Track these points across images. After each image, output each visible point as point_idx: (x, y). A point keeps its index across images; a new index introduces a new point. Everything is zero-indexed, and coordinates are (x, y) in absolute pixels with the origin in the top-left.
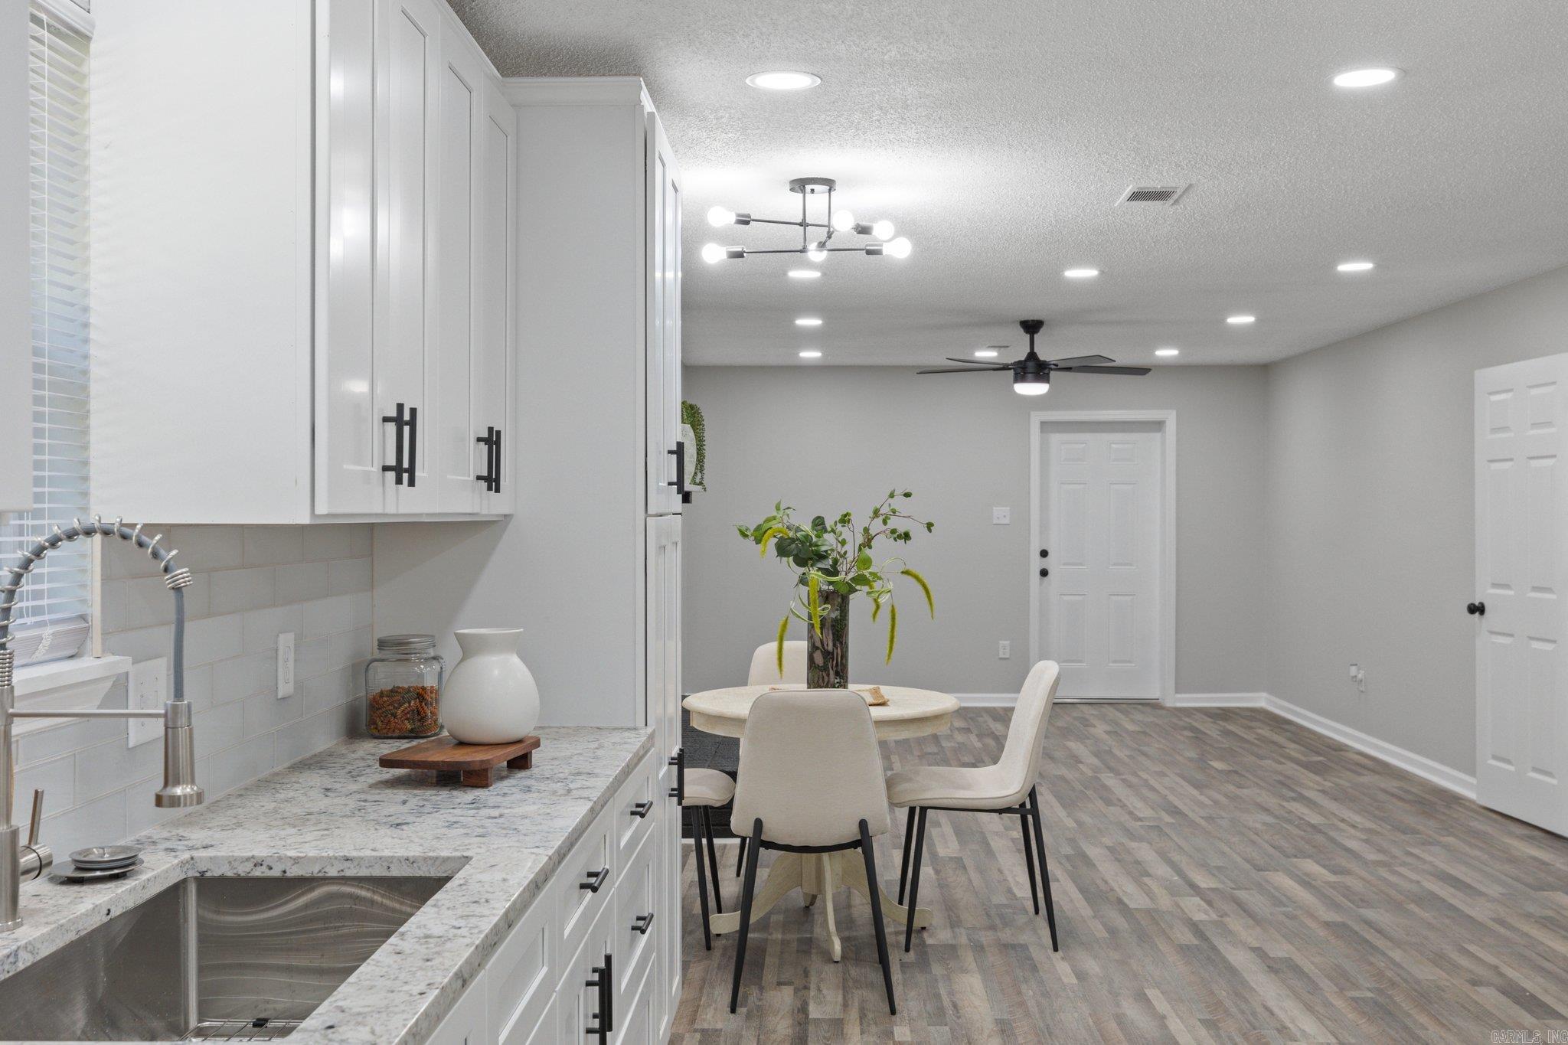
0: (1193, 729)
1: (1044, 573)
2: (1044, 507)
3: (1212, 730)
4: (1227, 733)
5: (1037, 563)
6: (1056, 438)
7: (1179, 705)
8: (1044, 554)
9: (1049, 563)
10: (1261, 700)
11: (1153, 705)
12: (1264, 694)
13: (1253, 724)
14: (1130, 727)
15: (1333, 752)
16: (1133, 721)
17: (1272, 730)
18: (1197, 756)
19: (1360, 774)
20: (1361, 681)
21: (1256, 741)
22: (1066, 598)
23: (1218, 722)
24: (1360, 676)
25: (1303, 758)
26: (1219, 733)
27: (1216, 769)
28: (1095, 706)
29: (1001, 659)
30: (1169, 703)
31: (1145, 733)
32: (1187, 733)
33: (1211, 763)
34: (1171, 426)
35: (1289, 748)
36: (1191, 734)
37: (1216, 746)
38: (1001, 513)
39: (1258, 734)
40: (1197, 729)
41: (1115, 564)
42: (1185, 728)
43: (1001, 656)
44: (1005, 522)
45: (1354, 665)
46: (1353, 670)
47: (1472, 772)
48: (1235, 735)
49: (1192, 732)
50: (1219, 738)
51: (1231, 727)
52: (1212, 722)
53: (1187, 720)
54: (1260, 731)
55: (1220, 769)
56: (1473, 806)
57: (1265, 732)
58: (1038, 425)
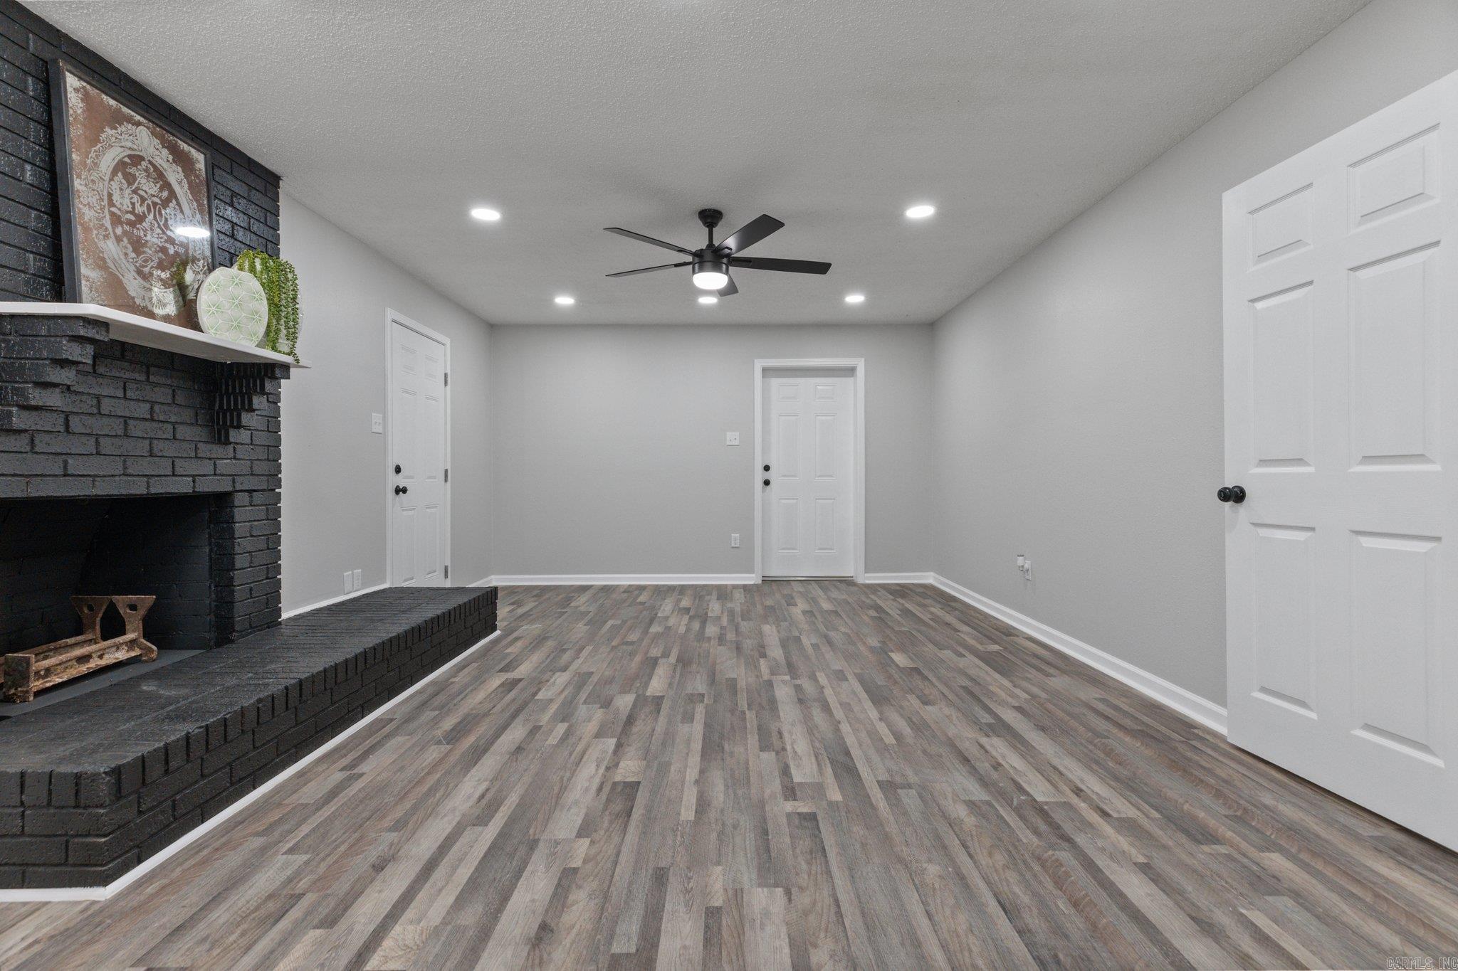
0: (878, 608)
1: (767, 483)
2: (766, 431)
3: (891, 607)
4: (906, 612)
5: (759, 476)
6: (775, 382)
7: (868, 582)
8: (767, 468)
9: (770, 475)
10: (930, 578)
11: (847, 582)
12: (932, 573)
13: (928, 601)
14: (826, 606)
15: (1005, 638)
16: (829, 599)
17: (942, 609)
18: (879, 645)
19: (1048, 675)
20: (1028, 570)
21: (931, 623)
22: (783, 501)
23: (898, 599)
24: (1026, 566)
25: (980, 647)
26: (899, 612)
27: (897, 666)
28: (804, 583)
29: (733, 547)
30: (860, 581)
31: (836, 612)
32: (872, 613)
33: (893, 655)
34: (861, 372)
35: (962, 632)
36: (875, 614)
37: (897, 629)
38: (732, 437)
39: (932, 613)
40: (881, 607)
41: (820, 476)
42: (871, 607)
43: (733, 545)
44: (737, 444)
45: (1021, 556)
46: (1020, 561)
47: (1223, 703)
48: (914, 615)
49: (877, 611)
50: (899, 618)
51: (909, 606)
52: (893, 600)
53: (873, 597)
54: (932, 609)
55: (901, 666)
56: (1223, 746)
57: (937, 610)
58: (760, 370)
